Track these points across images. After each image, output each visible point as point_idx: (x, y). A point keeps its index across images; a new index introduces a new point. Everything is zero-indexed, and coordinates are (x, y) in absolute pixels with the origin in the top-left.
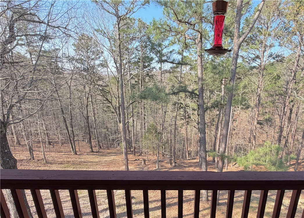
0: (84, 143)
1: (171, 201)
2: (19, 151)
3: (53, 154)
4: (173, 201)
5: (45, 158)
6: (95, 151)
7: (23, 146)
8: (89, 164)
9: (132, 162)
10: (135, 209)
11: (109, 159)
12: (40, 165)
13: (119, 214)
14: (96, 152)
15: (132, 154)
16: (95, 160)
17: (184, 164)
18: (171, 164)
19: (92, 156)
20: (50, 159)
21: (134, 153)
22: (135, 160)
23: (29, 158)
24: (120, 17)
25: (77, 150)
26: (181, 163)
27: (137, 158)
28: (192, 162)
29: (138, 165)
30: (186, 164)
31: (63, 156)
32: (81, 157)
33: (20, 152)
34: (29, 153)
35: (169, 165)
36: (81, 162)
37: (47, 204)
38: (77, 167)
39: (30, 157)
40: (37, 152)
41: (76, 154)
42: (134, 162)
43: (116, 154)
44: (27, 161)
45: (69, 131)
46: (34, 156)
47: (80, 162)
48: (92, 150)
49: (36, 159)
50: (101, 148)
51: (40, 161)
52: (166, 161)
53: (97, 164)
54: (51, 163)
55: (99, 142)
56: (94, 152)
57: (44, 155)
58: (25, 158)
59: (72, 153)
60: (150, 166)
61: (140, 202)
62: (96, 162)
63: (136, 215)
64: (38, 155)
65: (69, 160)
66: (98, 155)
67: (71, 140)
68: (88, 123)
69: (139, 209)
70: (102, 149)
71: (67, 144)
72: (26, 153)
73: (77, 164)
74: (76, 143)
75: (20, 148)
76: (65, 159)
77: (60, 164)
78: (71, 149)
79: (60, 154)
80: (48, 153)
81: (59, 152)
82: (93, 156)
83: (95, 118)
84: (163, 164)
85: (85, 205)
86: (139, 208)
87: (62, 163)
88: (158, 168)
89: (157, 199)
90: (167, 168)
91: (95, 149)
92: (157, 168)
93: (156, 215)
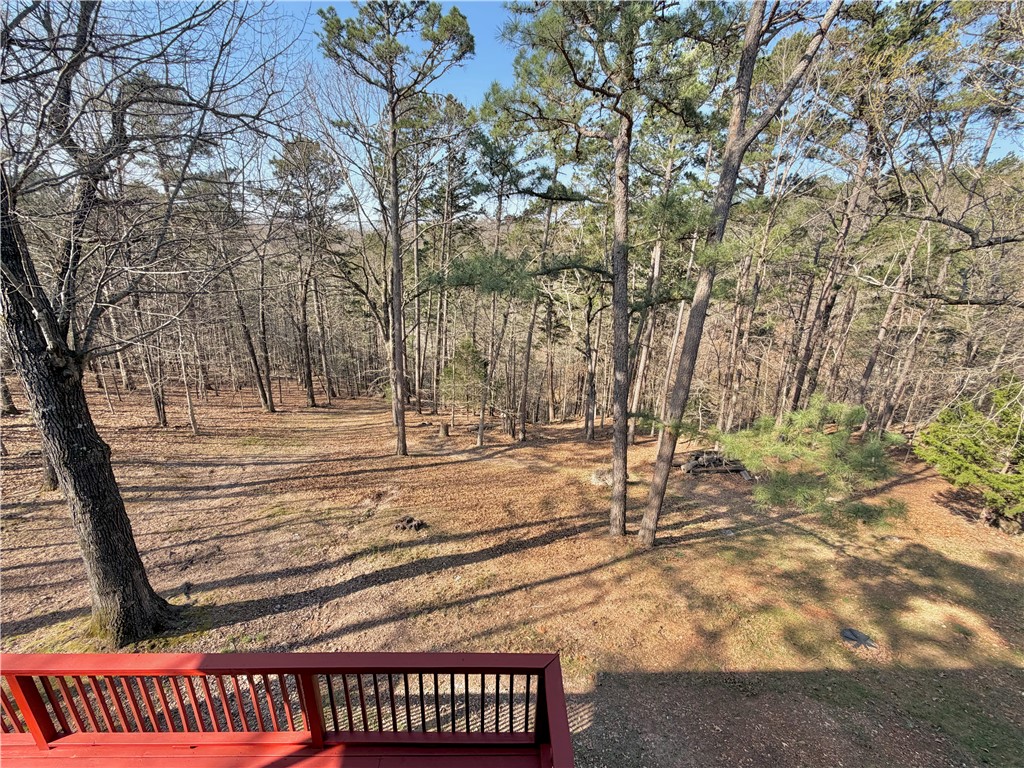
0: (293, 385)
1: (525, 534)
2: (131, 405)
3: (214, 412)
4: (528, 533)
5: (194, 421)
6: (320, 403)
7: (142, 393)
8: (306, 434)
9: (413, 429)
10: (430, 557)
11: (355, 424)
12: (180, 440)
13: (387, 570)
14: (323, 407)
15: (414, 410)
16: (319, 425)
17: (546, 434)
18: (514, 436)
19: (313, 416)
20: (208, 423)
21: (419, 407)
22: (420, 426)
23: (155, 422)
24: (398, 91)
25: (276, 401)
26: (540, 432)
27: (427, 419)
28: (566, 430)
29: (430, 437)
30: (552, 435)
31: (240, 416)
32: (286, 418)
33: (134, 408)
34: (154, 409)
35: (509, 436)
36: (285, 430)
37: (194, 542)
38: (275, 443)
39: (158, 421)
40: (177, 408)
41: (274, 411)
42: (417, 430)
43: (372, 410)
44: (150, 431)
45: (257, 358)
46: (169, 416)
47: (282, 431)
48: (313, 401)
49: (172, 424)
50: (334, 395)
51: (181, 430)
52: (499, 428)
53: (325, 436)
54: (209, 435)
55: (330, 383)
56: (318, 406)
57: (193, 415)
58: (145, 423)
59: (264, 409)
60: (459, 439)
61: (440, 537)
62: (323, 431)
63: (434, 573)
64: (177, 416)
65: (256, 425)
66: (328, 413)
67: (260, 378)
68: (305, 339)
69: (440, 558)
70: (339, 399)
71: (251, 386)
72: (150, 409)
73: (274, 436)
74: (275, 384)
75: (134, 398)
76: (246, 424)
77: (231, 435)
78: (262, 400)
79: (232, 411)
80: (204, 410)
81: (231, 407)
82: (316, 416)
83: (323, 328)
84: (492, 434)
85: (294, 544)
86: (441, 555)
87: (237, 435)
88: (482, 444)
89: (486, 528)
90: (503, 446)
91: (319, 400)
92: (478, 444)
93: (486, 574)
